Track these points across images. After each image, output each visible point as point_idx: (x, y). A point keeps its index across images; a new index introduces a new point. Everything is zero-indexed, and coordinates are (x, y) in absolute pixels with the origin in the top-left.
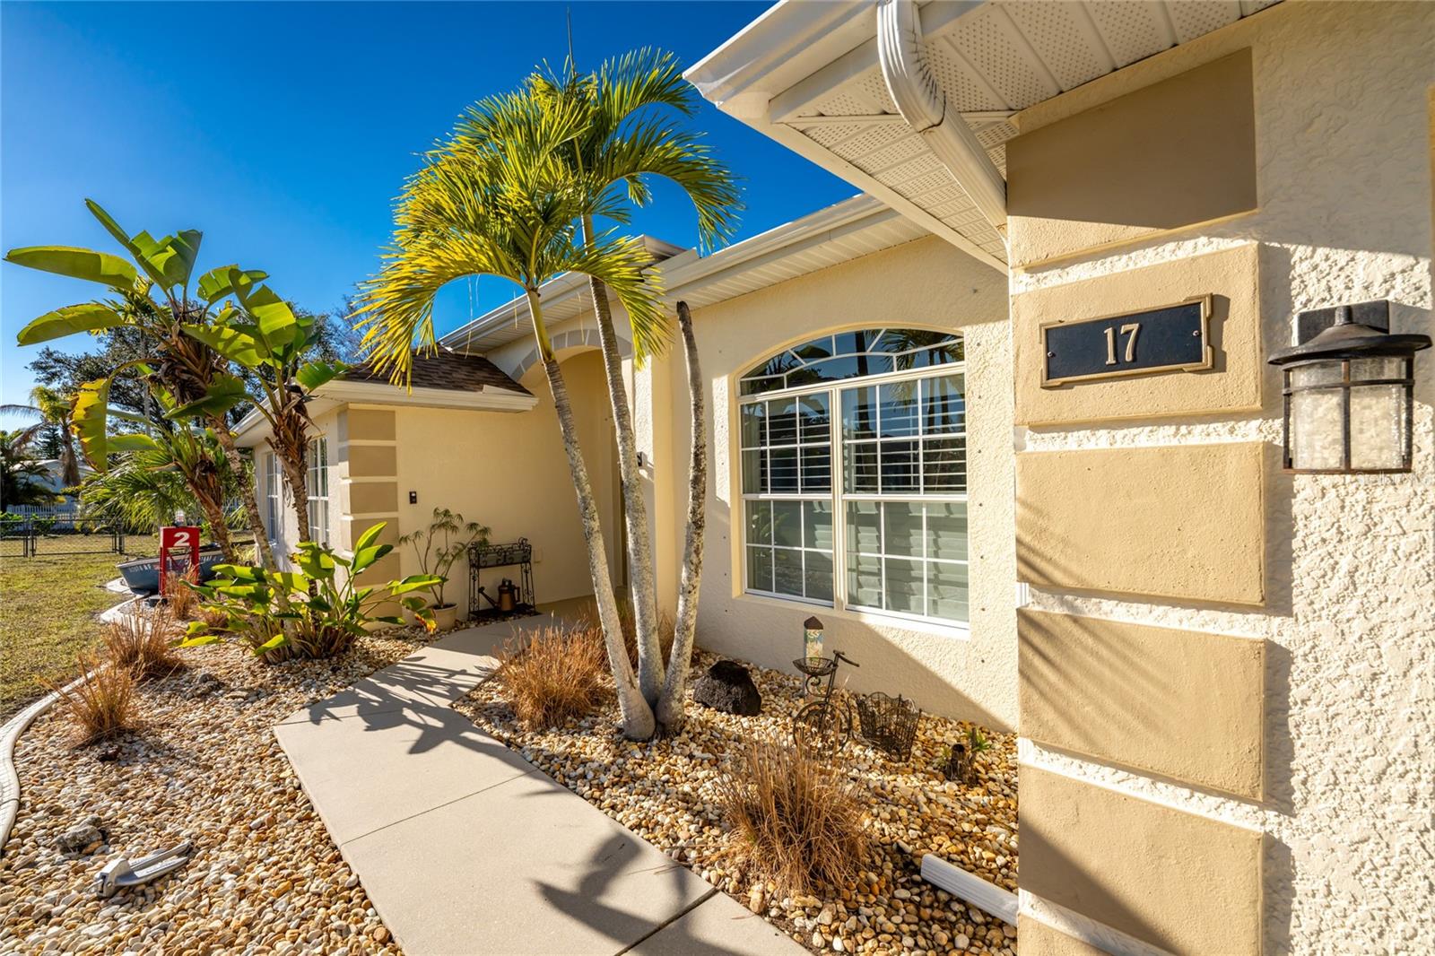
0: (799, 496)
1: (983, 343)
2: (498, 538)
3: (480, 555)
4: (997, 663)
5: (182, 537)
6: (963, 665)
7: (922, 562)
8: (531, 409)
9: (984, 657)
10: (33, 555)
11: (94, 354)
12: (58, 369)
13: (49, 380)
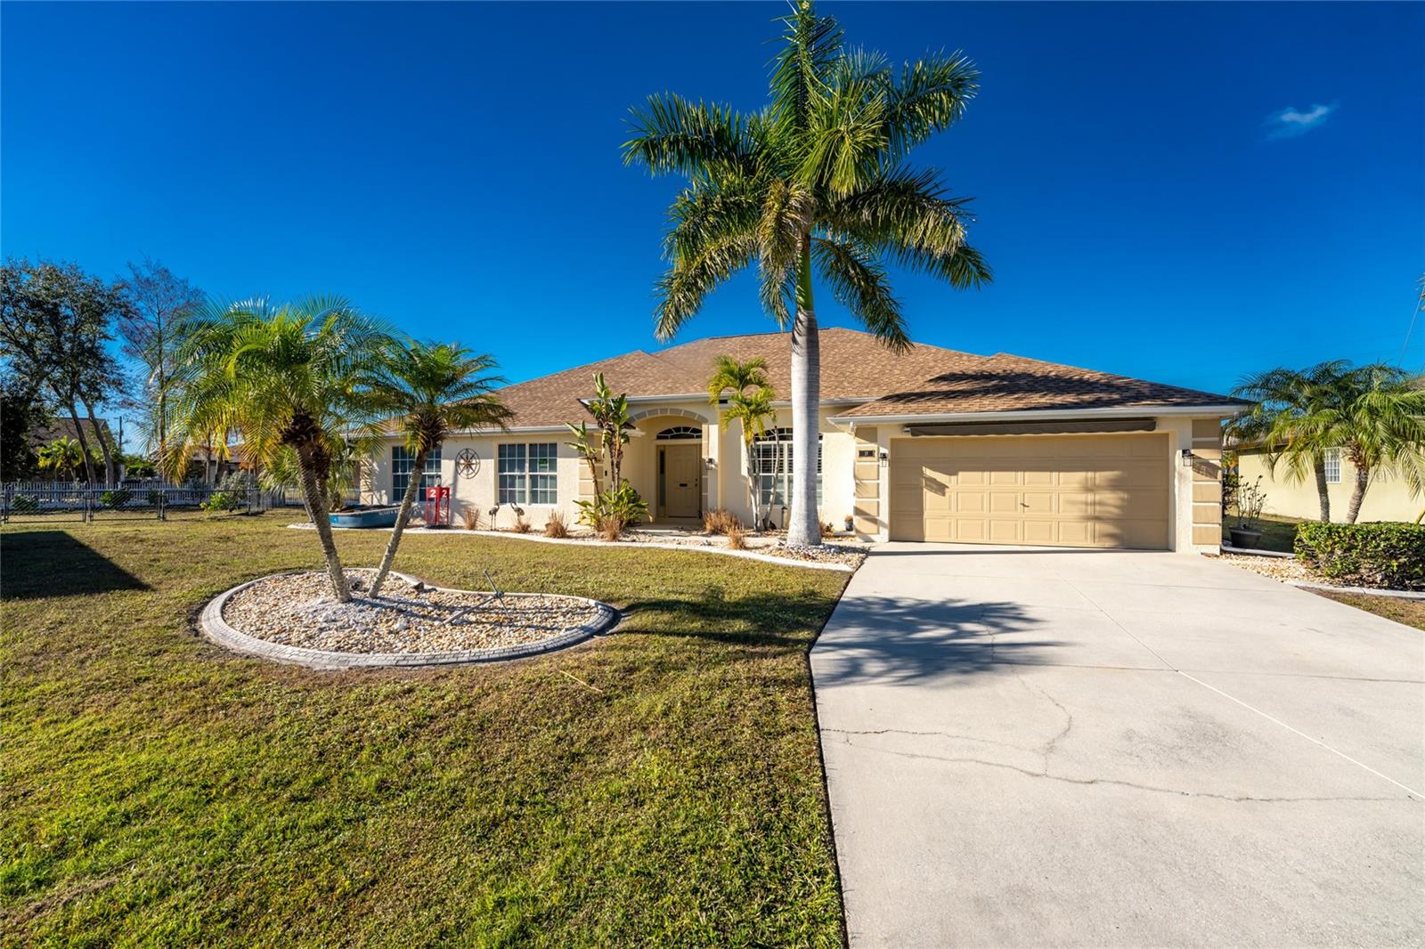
8: (642, 437)
10: (91, 520)
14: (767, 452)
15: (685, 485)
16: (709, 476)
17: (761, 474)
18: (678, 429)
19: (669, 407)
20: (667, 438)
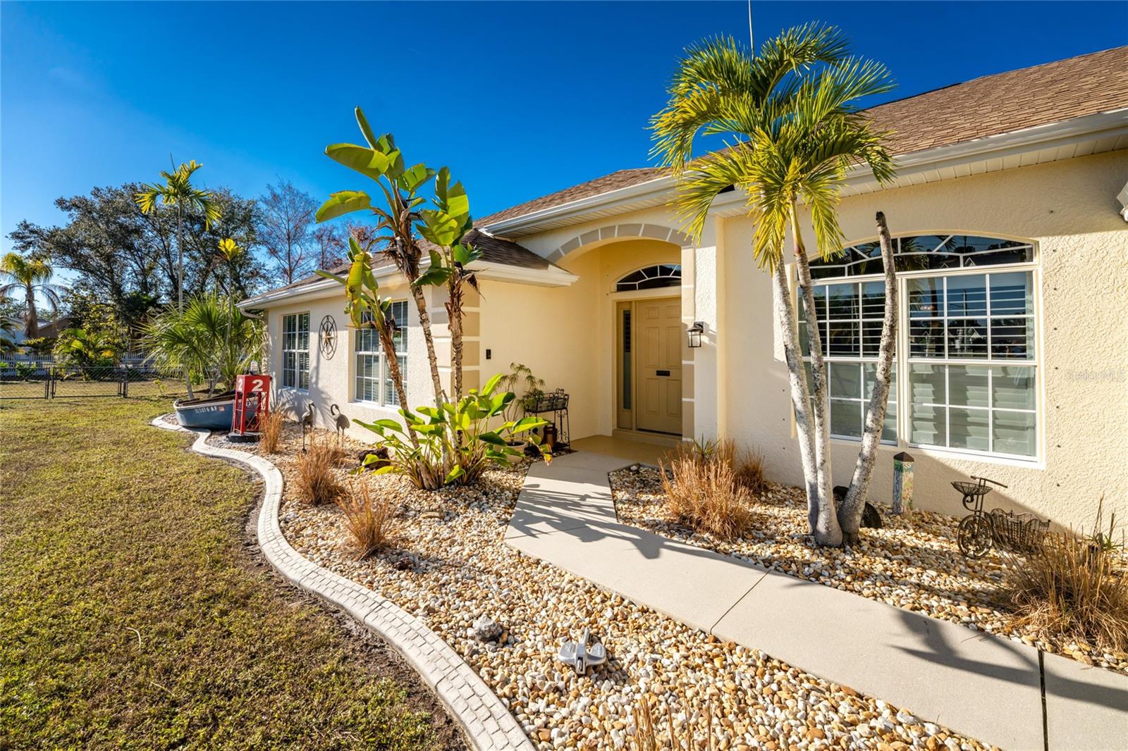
0: (861, 359)
1: (1059, 249)
2: (548, 389)
3: (535, 403)
4: (1072, 487)
5: (258, 383)
6: (1038, 488)
7: (987, 411)
8: (569, 284)
9: (1059, 482)
10: (53, 398)
11: (64, 227)
12: (32, 239)
13: (24, 248)
14: (842, 306)
15: (666, 374)
16: (697, 363)
17: (828, 358)
18: (651, 271)
19: (617, 223)
20: (633, 288)
